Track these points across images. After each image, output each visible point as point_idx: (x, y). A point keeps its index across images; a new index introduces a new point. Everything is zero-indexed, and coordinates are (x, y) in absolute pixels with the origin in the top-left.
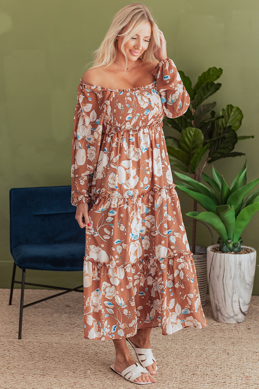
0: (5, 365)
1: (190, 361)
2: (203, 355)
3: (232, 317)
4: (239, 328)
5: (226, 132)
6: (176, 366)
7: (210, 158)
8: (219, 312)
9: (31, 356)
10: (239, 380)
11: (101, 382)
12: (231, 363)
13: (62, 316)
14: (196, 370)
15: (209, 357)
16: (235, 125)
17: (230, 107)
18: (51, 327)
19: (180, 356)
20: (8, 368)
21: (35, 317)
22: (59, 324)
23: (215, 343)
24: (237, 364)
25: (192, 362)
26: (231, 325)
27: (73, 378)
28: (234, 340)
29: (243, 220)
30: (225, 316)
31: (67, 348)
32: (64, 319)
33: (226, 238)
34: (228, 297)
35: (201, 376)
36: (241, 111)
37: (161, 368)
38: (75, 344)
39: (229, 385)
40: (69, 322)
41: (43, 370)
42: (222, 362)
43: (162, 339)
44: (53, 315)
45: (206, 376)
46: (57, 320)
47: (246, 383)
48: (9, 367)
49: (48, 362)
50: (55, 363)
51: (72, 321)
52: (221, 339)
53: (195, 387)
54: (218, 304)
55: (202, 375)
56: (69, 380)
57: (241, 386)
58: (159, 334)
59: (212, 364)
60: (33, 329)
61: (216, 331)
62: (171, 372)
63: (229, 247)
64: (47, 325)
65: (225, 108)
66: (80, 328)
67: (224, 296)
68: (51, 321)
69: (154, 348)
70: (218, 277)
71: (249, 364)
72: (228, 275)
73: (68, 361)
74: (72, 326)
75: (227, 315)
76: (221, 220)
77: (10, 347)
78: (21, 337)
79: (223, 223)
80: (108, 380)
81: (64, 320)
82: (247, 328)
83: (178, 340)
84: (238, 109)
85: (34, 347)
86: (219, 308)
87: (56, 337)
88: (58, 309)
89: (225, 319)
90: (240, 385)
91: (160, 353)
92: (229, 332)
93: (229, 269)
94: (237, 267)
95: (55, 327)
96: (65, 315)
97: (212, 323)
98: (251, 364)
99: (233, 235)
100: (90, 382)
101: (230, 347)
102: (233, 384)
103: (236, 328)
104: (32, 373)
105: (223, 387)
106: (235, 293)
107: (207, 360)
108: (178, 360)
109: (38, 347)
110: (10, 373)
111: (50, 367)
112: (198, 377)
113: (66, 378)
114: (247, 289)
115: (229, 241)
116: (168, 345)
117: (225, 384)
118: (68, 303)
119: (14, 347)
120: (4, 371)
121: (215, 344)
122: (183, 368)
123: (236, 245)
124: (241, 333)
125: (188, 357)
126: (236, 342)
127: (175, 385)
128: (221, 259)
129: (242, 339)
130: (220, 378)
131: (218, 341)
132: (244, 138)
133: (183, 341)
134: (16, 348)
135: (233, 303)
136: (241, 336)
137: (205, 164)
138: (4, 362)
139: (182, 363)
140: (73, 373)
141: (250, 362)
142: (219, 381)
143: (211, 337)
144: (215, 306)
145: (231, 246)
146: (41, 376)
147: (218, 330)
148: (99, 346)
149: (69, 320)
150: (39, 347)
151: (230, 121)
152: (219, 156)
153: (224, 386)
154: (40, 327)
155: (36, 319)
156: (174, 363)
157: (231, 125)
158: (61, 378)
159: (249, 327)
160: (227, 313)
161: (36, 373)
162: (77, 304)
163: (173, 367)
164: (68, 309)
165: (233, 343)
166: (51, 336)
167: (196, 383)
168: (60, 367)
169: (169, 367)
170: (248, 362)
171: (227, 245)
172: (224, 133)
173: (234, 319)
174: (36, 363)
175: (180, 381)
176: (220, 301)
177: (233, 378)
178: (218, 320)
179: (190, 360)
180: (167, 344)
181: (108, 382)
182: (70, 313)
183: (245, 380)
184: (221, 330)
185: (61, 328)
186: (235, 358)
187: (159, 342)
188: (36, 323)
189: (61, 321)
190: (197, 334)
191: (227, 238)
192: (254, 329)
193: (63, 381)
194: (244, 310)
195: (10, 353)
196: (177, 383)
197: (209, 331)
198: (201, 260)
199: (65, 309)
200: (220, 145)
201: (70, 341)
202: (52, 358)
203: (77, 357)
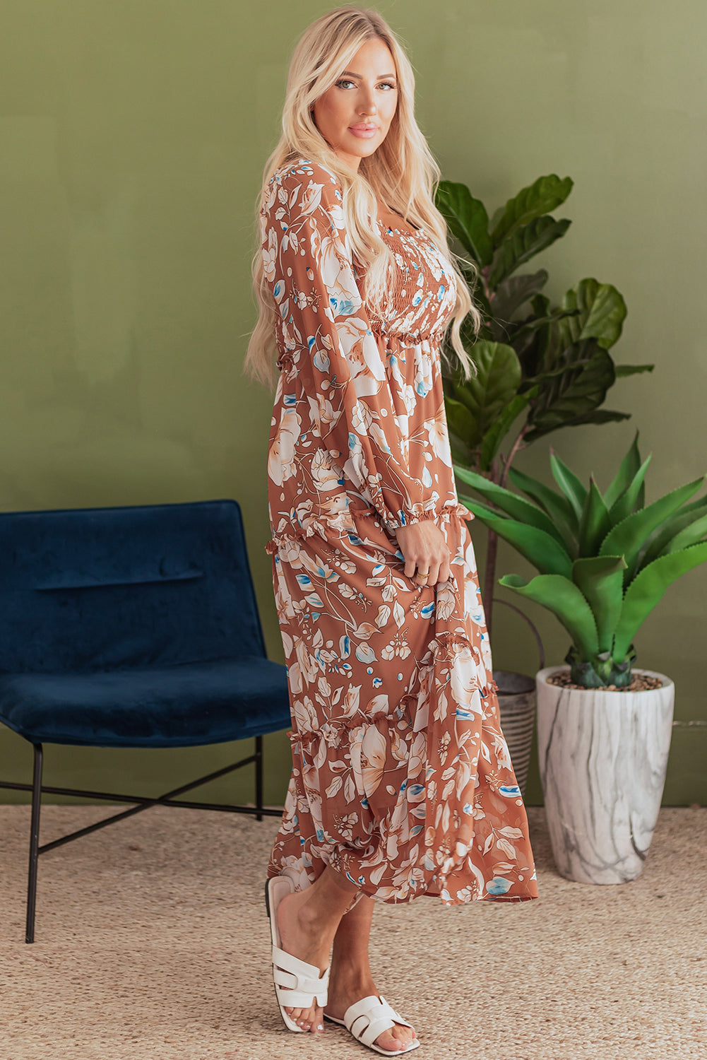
0: (15, 1014)
1: (527, 986)
2: (559, 968)
3: (611, 866)
4: (633, 895)
5: (580, 355)
6: (493, 1000)
7: (533, 427)
8: (574, 852)
9: (80, 988)
10: (675, 1030)
11: (302, 1050)
12: (640, 988)
13: (128, 877)
14: (551, 1008)
15: (575, 974)
16: (603, 336)
17: (591, 286)
18: (107, 908)
19: (495, 973)
20: (26, 1022)
21: (53, 881)
22: (127, 899)
23: (579, 937)
24: (656, 989)
25: (534, 989)
26: (609, 887)
27: (218, 1043)
28: (628, 928)
29: (644, 596)
30: (592, 863)
31: (173, 962)
32: (136, 884)
33: (593, 646)
34: (602, 810)
35: (568, 1023)
36: (620, 298)
37: (453, 1007)
38: (193, 951)
39: (652, 1045)
40: (155, 892)
41: (126, 1024)
42: (614, 986)
43: (430, 929)
44: (102, 875)
45: (582, 1024)
46: (116, 887)
47: (694, 1038)
48: (26, 1018)
49: (134, 1003)
50: (155, 1003)
51: (160, 889)
52: (591, 924)
53: (562, 1054)
54: (571, 830)
55: (570, 1022)
56: (210, 1048)
57: (685, 1046)
58: (419, 917)
59: (589, 993)
60: (59, 914)
61: (573, 905)
62: (484, 1016)
63: (603, 672)
64: (94, 902)
65: (576, 288)
66: (192, 909)
67: (591, 807)
68: (103, 892)
69: (417, 955)
70: (573, 756)
71: (689, 989)
72: (601, 748)
73: (190, 998)
74: (167, 903)
75: (596, 862)
76: (586, 598)
77: (9, 963)
78: (33, 938)
79: (590, 605)
80: (317, 1043)
81: (138, 886)
82: (653, 896)
83: (478, 932)
84: (612, 290)
85: (78, 963)
86: (573, 842)
87: (132, 935)
88: (109, 858)
89: (592, 871)
90: (682, 1044)
91: (439, 967)
92: (609, 905)
93: (604, 732)
94: (628, 726)
95: (118, 908)
96: (135, 873)
97: (556, 884)
98: (693, 989)
99: (614, 638)
100: (269, 1052)
101: (625, 947)
102: (662, 1043)
103: (625, 895)
104: (98, 1033)
105: (638, 1050)
106: (622, 797)
107: (572, 983)
108: (494, 984)
109: (89, 962)
110: (36, 1034)
111: (144, 1016)
112: (562, 1027)
113: (197, 1042)
114: (652, 787)
115: (603, 656)
116: (452, 945)
117: (640, 1043)
118: (131, 841)
119: (21, 963)
120: (16, 1030)
121: (580, 939)
122: (516, 1005)
123: (621, 668)
124: (641, 909)
125: (518, 976)
126: (635, 933)
127: (507, 1050)
128: (582, 704)
129: (648, 923)
130: (622, 1028)
131: (585, 930)
132: (629, 370)
133: (492, 934)
134: (29, 967)
135: (615, 827)
136: (643, 917)
137: (518, 443)
138: (7, 1005)
139: (508, 992)
140: (214, 1029)
141: (690, 985)
142: (622, 1035)
143: (565, 922)
144: (562, 837)
145: (607, 668)
146: (126, 1039)
147: (578, 902)
148: (263, 955)
149: (152, 886)
150: (93, 963)
151: (589, 323)
152: (559, 420)
153: (638, 1047)
154: (77, 908)
155: (55, 888)
156: (487, 992)
157: (593, 334)
158: (186, 1043)
159: (657, 891)
160: (597, 855)
161: (109, 1031)
162: (158, 844)
163: (486, 1003)
164: (138, 856)
165: (630, 936)
166: (115, 932)
167: (563, 1045)
168: (173, 1013)
169: (476, 1003)
170: (683, 983)
171: (595, 668)
172: (574, 358)
173: (615, 870)
174: (99, 1006)
175: (515, 1038)
176: (579, 821)
177: (658, 1028)
178: (569, 876)
179: (527, 983)
180: (450, 943)
181: (321, 1049)
182: (147, 867)
183: (691, 1031)
184: (585, 903)
185: (138, 909)
186: (646, 975)
187: (425, 938)
188: (59, 896)
189: (130, 891)
190: (522, 914)
191: (597, 648)
192: (672, 897)
193: (194, 1050)
194: (642, 846)
195: (16, 981)
196: (509, 1045)
197: (553, 904)
198: (512, 709)
199: (130, 857)
200: (564, 390)
201: (175, 943)
202: (141, 990)
203: (211, 987)
